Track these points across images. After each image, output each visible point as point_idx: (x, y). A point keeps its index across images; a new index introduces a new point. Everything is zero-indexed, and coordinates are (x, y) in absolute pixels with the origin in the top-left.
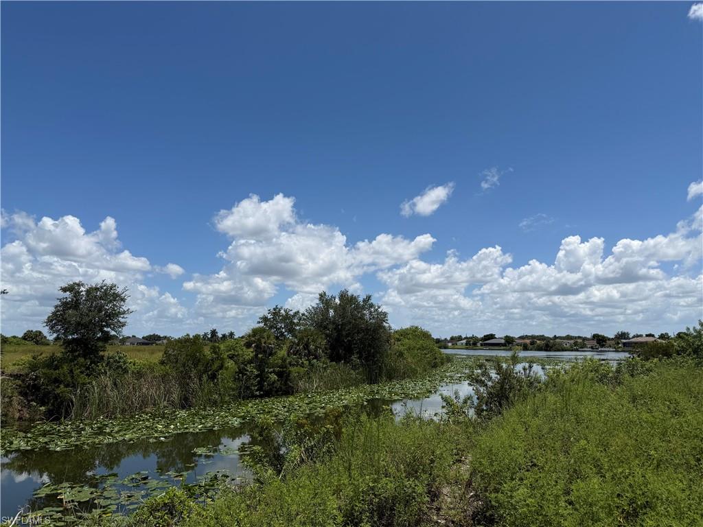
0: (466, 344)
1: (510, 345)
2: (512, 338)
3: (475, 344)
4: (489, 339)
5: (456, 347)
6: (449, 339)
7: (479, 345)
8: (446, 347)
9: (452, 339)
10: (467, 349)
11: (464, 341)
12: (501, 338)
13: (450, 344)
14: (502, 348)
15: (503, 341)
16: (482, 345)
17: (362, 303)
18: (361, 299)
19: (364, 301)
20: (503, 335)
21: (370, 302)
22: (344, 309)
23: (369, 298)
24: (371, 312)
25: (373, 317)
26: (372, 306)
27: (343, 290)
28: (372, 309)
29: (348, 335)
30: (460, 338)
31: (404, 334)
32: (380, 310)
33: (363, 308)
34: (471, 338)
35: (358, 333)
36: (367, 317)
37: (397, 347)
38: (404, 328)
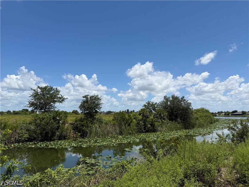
0: (225, 115)
1: (244, 115)
2: (245, 112)
3: (228, 115)
4: (235, 112)
5: (220, 116)
6: (217, 113)
7: (230, 115)
8: (216, 116)
9: (218, 113)
10: (225, 116)
11: (224, 113)
12: (240, 112)
13: (217, 115)
14: (241, 116)
15: (241, 113)
16: (231, 115)
17: (180, 99)
18: (180, 98)
19: (181, 98)
20: (241, 111)
21: (184, 99)
22: (174, 102)
23: (183, 97)
24: (184, 103)
25: (186, 105)
26: (185, 100)
27: (173, 94)
28: (185, 102)
29: (175, 111)
30: (222, 112)
31: (198, 111)
32: (188, 102)
33: (181, 101)
34: (227, 112)
35: (180, 110)
36: (183, 105)
37: (195, 116)
38: (198, 108)
